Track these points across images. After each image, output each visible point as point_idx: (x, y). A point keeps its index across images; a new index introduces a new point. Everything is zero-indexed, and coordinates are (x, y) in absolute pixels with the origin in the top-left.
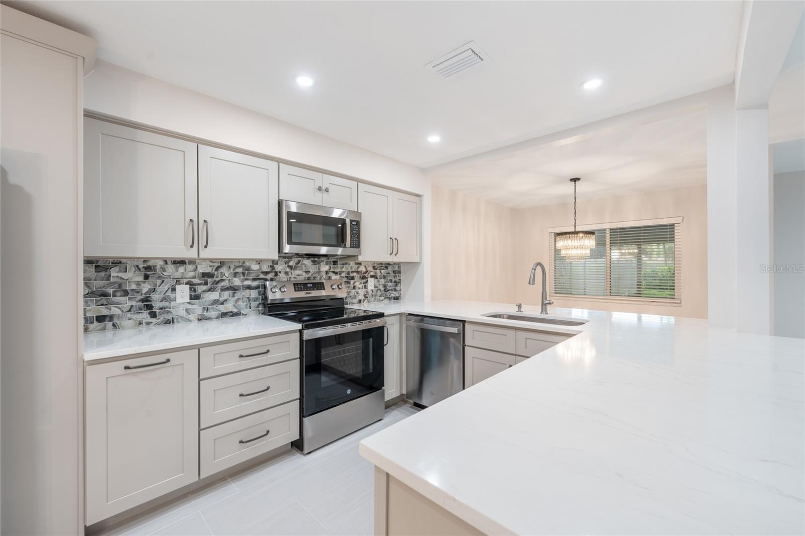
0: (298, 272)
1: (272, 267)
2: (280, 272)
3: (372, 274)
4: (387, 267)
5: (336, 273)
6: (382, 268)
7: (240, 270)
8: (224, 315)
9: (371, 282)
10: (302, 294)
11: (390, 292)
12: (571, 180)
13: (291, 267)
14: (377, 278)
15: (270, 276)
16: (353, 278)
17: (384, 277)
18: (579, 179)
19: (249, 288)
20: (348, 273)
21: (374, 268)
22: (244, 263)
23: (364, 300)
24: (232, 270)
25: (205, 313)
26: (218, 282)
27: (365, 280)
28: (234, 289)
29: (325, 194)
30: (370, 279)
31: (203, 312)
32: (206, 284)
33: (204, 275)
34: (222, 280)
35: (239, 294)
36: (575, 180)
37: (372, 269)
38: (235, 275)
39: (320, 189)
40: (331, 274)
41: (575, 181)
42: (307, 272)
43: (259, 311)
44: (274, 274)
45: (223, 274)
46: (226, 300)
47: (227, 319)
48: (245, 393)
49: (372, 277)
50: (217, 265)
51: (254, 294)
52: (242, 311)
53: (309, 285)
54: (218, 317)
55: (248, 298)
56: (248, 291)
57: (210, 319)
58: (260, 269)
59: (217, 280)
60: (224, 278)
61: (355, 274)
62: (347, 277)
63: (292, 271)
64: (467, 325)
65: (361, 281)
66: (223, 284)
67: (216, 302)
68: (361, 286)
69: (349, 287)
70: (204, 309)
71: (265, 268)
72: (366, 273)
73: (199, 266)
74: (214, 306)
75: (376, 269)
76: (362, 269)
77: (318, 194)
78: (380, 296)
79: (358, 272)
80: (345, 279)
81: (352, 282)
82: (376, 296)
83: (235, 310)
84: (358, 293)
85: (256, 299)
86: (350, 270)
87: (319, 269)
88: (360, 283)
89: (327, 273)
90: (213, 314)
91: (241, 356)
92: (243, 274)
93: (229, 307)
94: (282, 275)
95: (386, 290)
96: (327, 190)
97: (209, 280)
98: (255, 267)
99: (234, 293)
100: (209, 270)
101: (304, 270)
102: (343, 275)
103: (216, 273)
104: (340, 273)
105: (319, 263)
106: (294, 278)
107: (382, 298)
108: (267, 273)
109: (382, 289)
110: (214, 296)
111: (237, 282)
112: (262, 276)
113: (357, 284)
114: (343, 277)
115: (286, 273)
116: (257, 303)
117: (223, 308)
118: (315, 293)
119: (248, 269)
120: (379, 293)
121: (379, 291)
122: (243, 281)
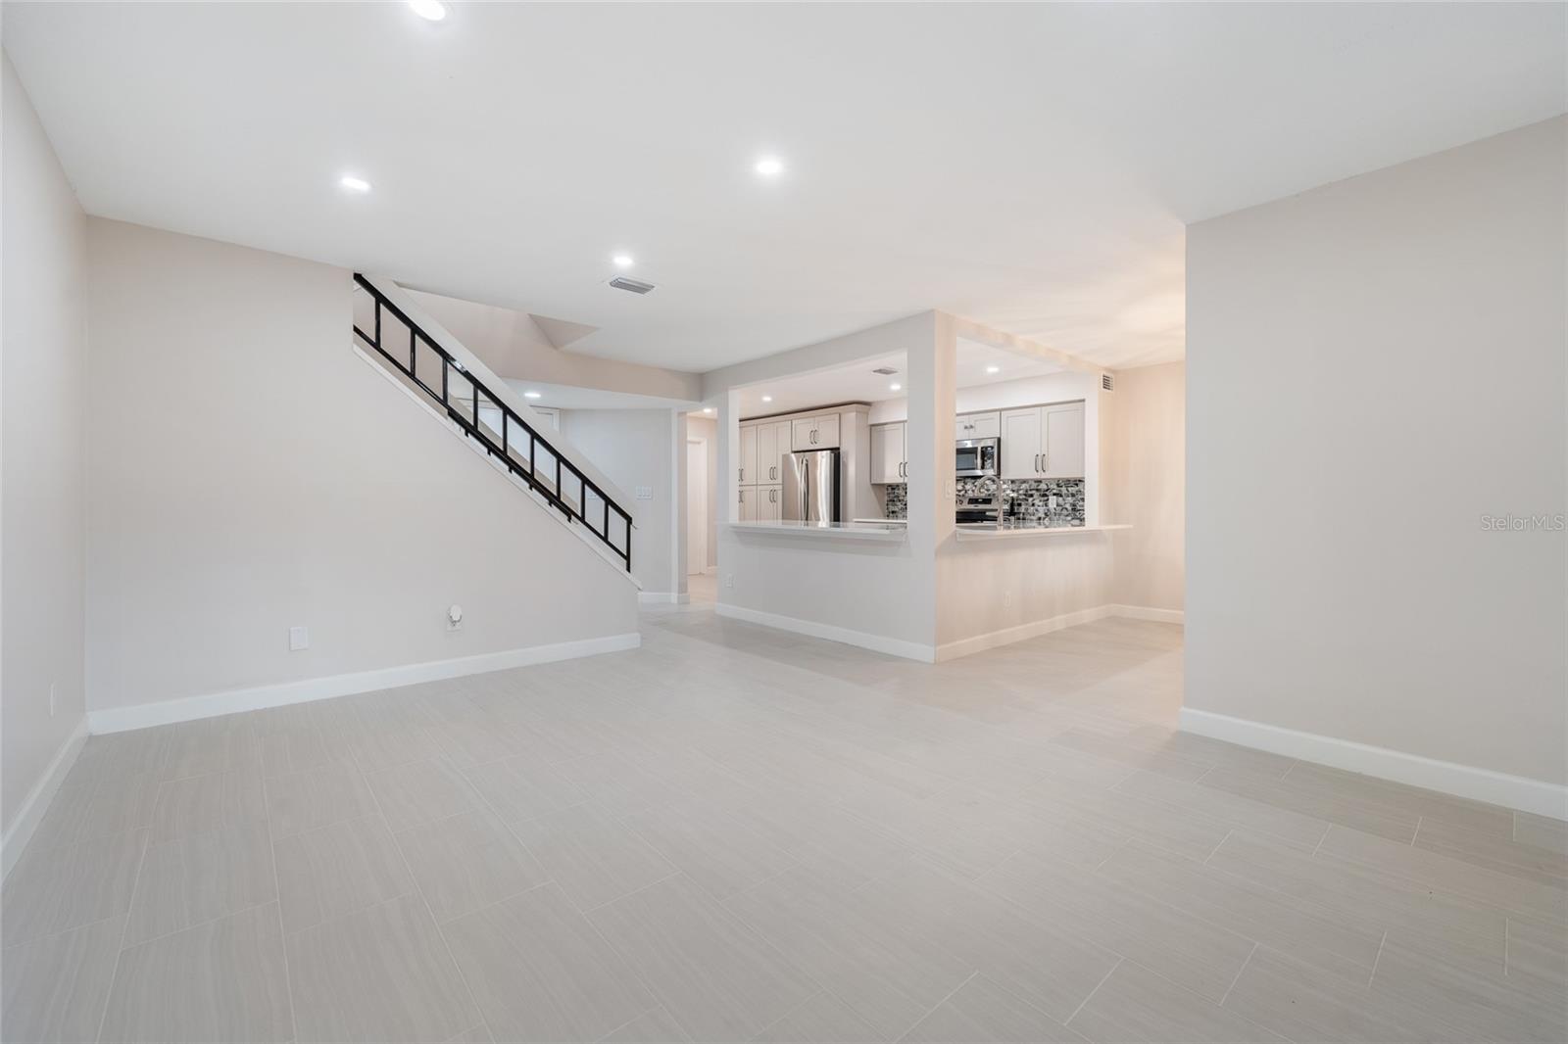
3: (1055, 491)
4: (1077, 485)
6: (1069, 485)
9: (1053, 501)
10: (972, 507)
11: (1080, 512)
14: (1061, 496)
15: (963, 492)
16: (1032, 496)
17: (1073, 495)
21: (1058, 485)
23: (1044, 519)
27: (1046, 498)
29: (972, 430)
30: (1050, 497)
37: (1055, 487)
39: (966, 428)
49: (1054, 494)
53: (979, 500)
61: (1033, 492)
62: (1025, 495)
65: (1043, 499)
68: (1041, 504)
69: (1027, 504)
72: (1047, 490)
75: (1062, 486)
76: (1043, 486)
77: (966, 431)
78: (1066, 516)
79: (1038, 490)
81: (1030, 499)
82: (1060, 515)
84: (1037, 510)
88: (1040, 501)
94: (970, 492)
95: (1073, 510)
96: (972, 427)
102: (1021, 492)
104: (1018, 491)
107: (1069, 518)
109: (1070, 508)
113: (1037, 502)
120: (1065, 512)
121: (1064, 510)
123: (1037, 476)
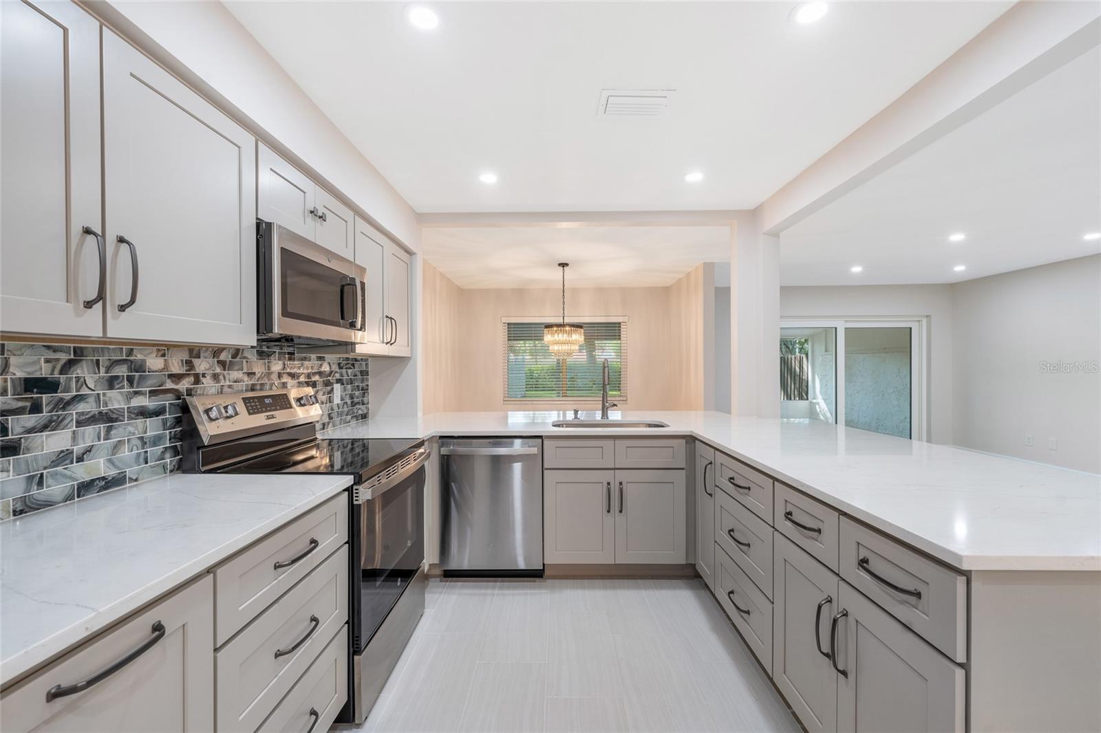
0: (235, 374)
1: (189, 364)
2: (204, 375)
3: (338, 376)
4: (354, 365)
5: (292, 376)
6: (348, 366)
7: (122, 371)
8: (85, 488)
9: (337, 391)
10: (263, 419)
11: (358, 406)
12: (560, 265)
13: (223, 364)
14: (343, 384)
16: (314, 385)
17: (351, 382)
18: (567, 265)
19: (143, 413)
20: (309, 376)
21: (340, 366)
22: (130, 352)
23: (329, 423)
24: (102, 370)
25: (35, 491)
26: (67, 404)
27: (329, 388)
28: (108, 419)
30: (335, 386)
31: (28, 489)
32: (36, 408)
33: (31, 384)
34: (80, 398)
35: (118, 434)
36: (563, 265)
37: (337, 369)
38: (112, 383)
39: (314, 213)
40: (285, 379)
41: (563, 267)
42: (250, 374)
43: (164, 467)
44: (192, 379)
45: (81, 382)
46: (89, 450)
47: (93, 498)
48: (283, 647)
49: (338, 381)
50: (64, 357)
51: (152, 427)
52: (130, 472)
53: (267, 401)
54: (69, 498)
55: (141, 439)
56: (140, 421)
57: (48, 504)
58: (166, 367)
59: (67, 396)
60: (84, 391)
61: (317, 377)
62: (307, 383)
63: (226, 372)
64: (546, 442)
65: (325, 389)
66: (82, 407)
67: (64, 457)
70: (30, 479)
71: (176, 368)
72: (329, 375)
73: (13, 360)
74: (59, 469)
75: (342, 368)
76: (326, 367)
77: (310, 220)
78: (347, 415)
79: (320, 373)
82: (342, 414)
83: (112, 473)
85: (156, 441)
86: (310, 370)
87: (269, 369)
88: (324, 394)
89: (280, 375)
90: (54, 489)
91: (277, 567)
92: (130, 380)
93: (99, 466)
95: (353, 404)
96: (324, 218)
97: (45, 398)
98: (154, 362)
99: (109, 429)
100: (44, 371)
101: (245, 371)
102: (302, 378)
103: (63, 378)
104: (298, 376)
105: (269, 355)
106: (230, 387)
107: (349, 418)
108: (176, 378)
109: (349, 402)
110: (57, 441)
111: (116, 400)
112: (169, 385)
114: (302, 384)
115: (215, 377)
116: (160, 448)
117: (81, 472)
118: (280, 417)
119: (140, 367)
120: (346, 409)
121: (345, 406)
122: (129, 397)
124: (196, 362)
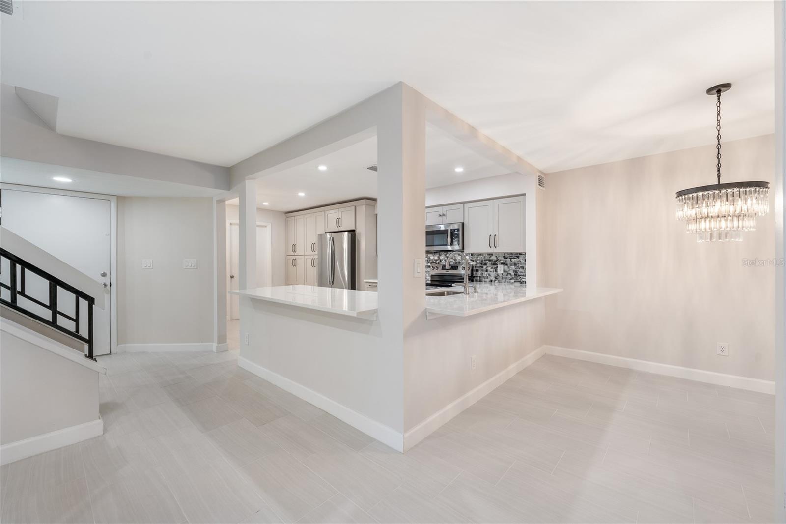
3: (502, 261)
4: (518, 257)
5: (473, 261)
6: (512, 257)
9: (501, 269)
10: (445, 271)
11: (521, 277)
13: (447, 257)
14: (507, 265)
15: (438, 261)
16: (486, 264)
17: (515, 265)
21: (504, 257)
23: (495, 281)
27: (496, 266)
29: (444, 217)
30: (499, 266)
37: (502, 258)
39: (440, 216)
41: (719, 92)
42: (455, 260)
49: (502, 264)
61: (487, 262)
62: (481, 264)
65: (493, 267)
68: (492, 270)
69: (482, 270)
72: (496, 261)
75: (507, 258)
76: (494, 258)
77: (440, 218)
78: (511, 279)
79: (490, 260)
80: (480, 265)
81: (485, 267)
82: (506, 278)
84: (489, 275)
86: (483, 259)
88: (492, 268)
94: (443, 261)
95: (516, 275)
96: (444, 215)
104: (476, 261)
107: (513, 281)
108: (436, 260)
109: (513, 274)
112: (435, 262)
113: (489, 269)
114: (478, 263)
118: (451, 272)
120: (509, 277)
121: (509, 275)
123: (490, 251)
124: (440, 257)
